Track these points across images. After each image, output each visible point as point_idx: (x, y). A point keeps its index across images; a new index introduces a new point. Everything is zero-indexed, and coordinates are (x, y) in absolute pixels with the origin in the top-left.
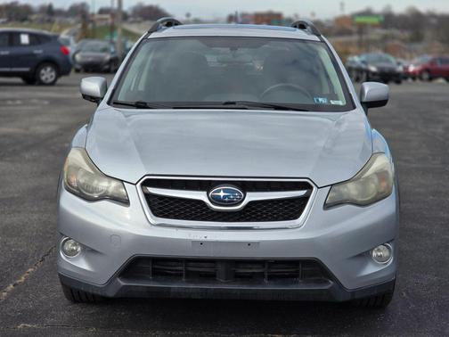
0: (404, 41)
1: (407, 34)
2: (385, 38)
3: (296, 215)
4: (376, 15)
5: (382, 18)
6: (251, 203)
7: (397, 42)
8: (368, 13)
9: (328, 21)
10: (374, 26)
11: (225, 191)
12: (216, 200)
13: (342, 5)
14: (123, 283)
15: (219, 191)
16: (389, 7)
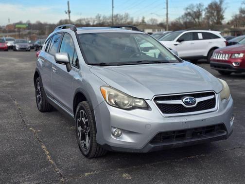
0: (37, 34)
1: (38, 31)
2: (29, 33)
3: (213, 106)
4: (24, 24)
5: (27, 25)
6: (199, 103)
7: (34, 35)
8: (20, 23)
9: (3, 26)
10: (24, 29)
11: (189, 99)
12: (186, 103)
13: (9, 20)
14: (153, 146)
15: (187, 99)
16: (29, 21)
